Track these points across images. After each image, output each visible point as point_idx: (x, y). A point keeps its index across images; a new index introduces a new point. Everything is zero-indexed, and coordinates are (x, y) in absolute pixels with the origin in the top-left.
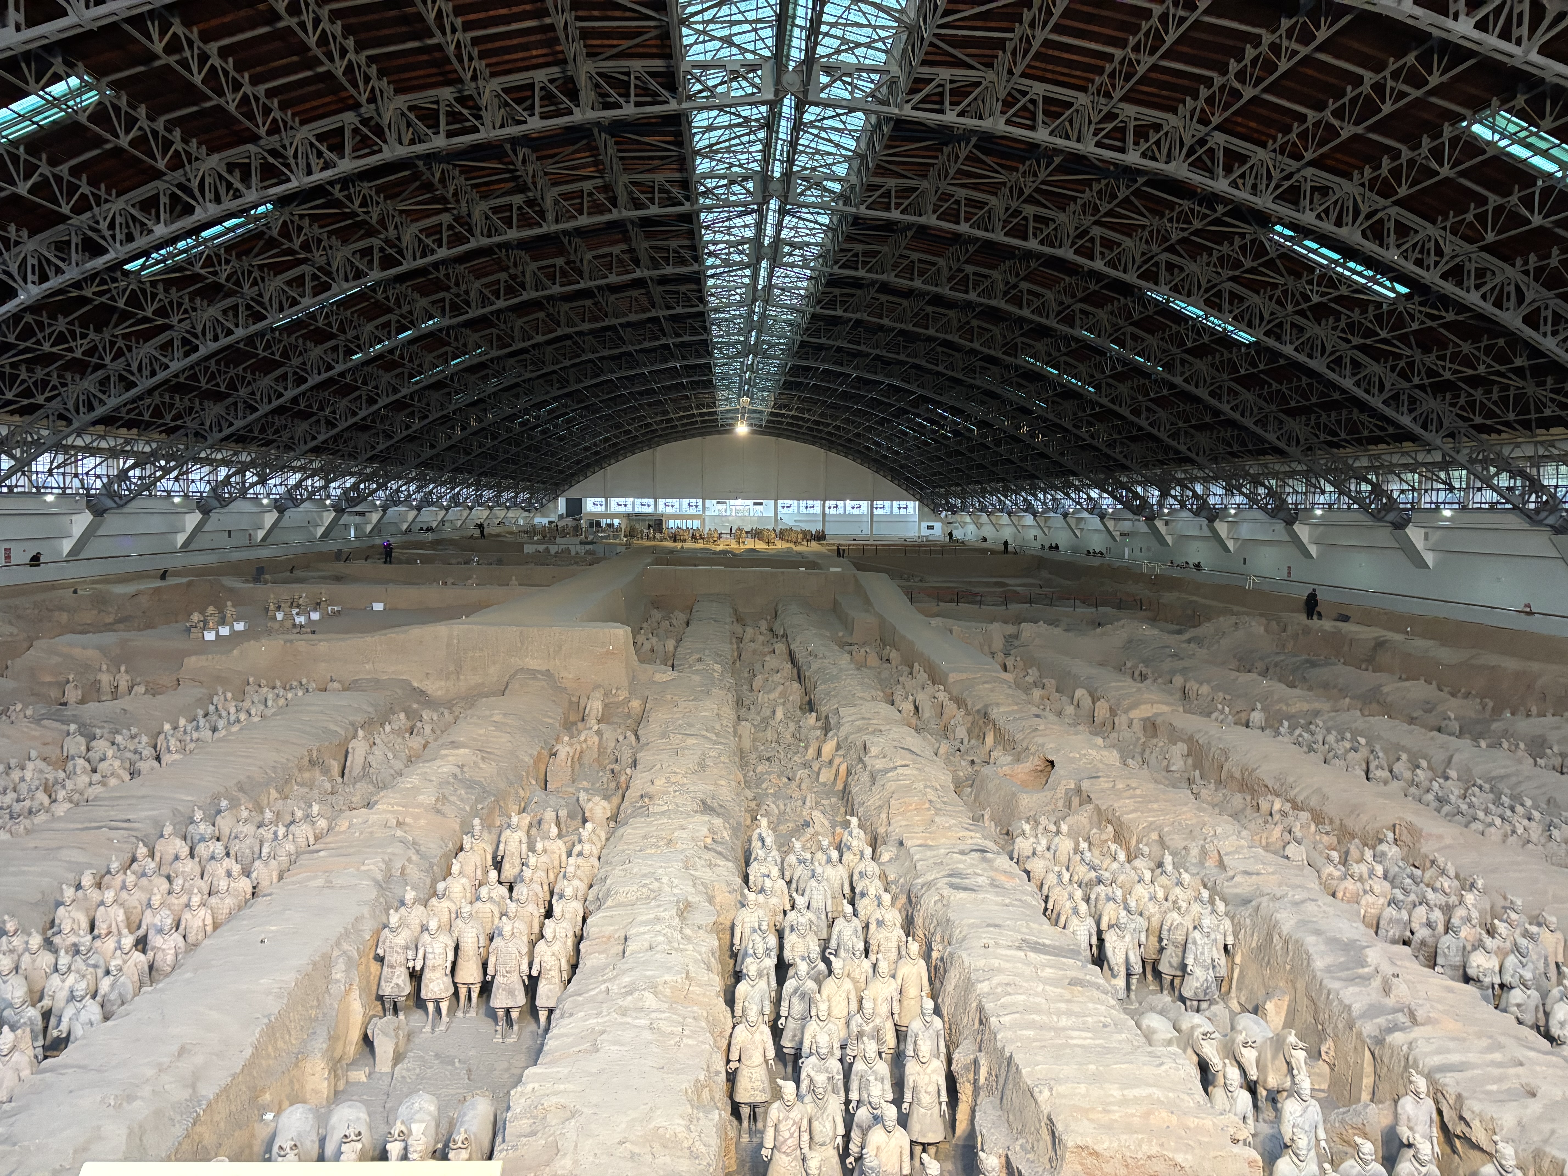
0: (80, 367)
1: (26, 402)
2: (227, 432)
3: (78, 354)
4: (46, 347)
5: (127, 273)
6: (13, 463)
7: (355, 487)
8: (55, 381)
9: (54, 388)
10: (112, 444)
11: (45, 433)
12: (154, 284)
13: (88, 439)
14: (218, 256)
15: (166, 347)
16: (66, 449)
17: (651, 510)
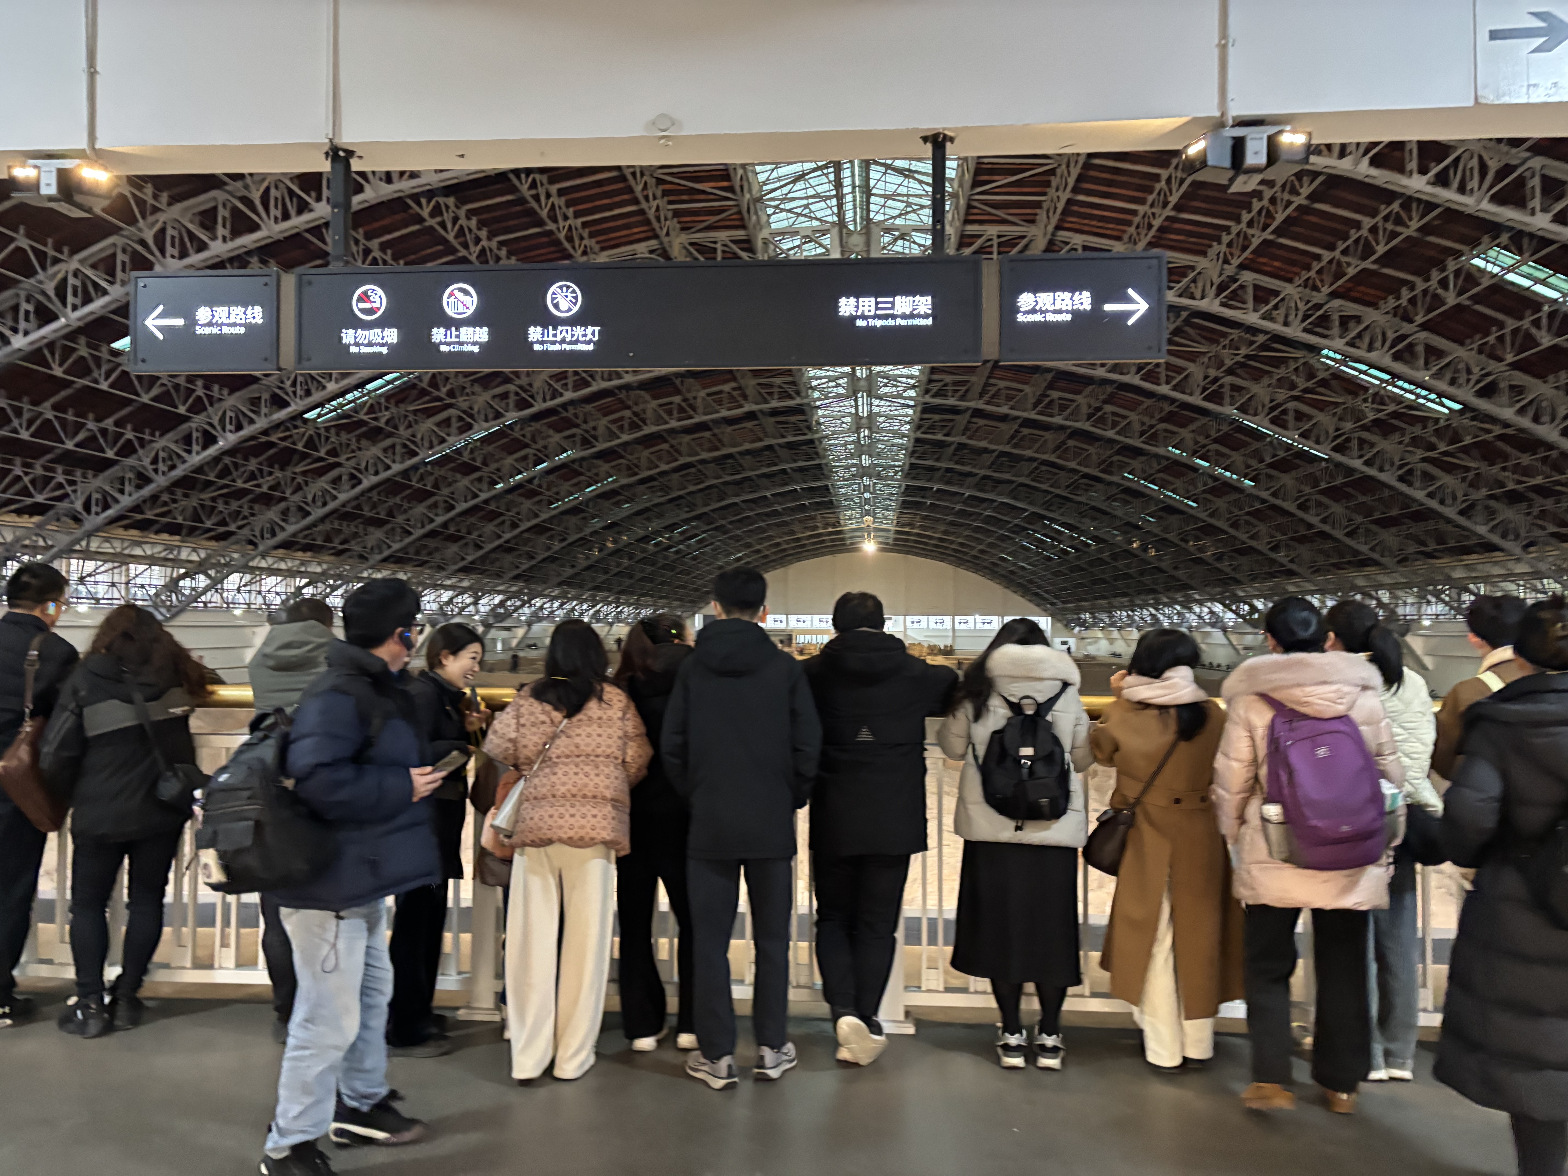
0: (267, 500)
1: (222, 529)
2: (386, 553)
3: (265, 489)
4: (240, 484)
5: (306, 421)
6: (208, 582)
7: (502, 604)
8: (246, 511)
9: (245, 518)
10: (290, 564)
11: (236, 556)
12: (327, 429)
13: (270, 560)
14: (379, 404)
15: (336, 481)
16: (252, 570)
17: (783, 626)
